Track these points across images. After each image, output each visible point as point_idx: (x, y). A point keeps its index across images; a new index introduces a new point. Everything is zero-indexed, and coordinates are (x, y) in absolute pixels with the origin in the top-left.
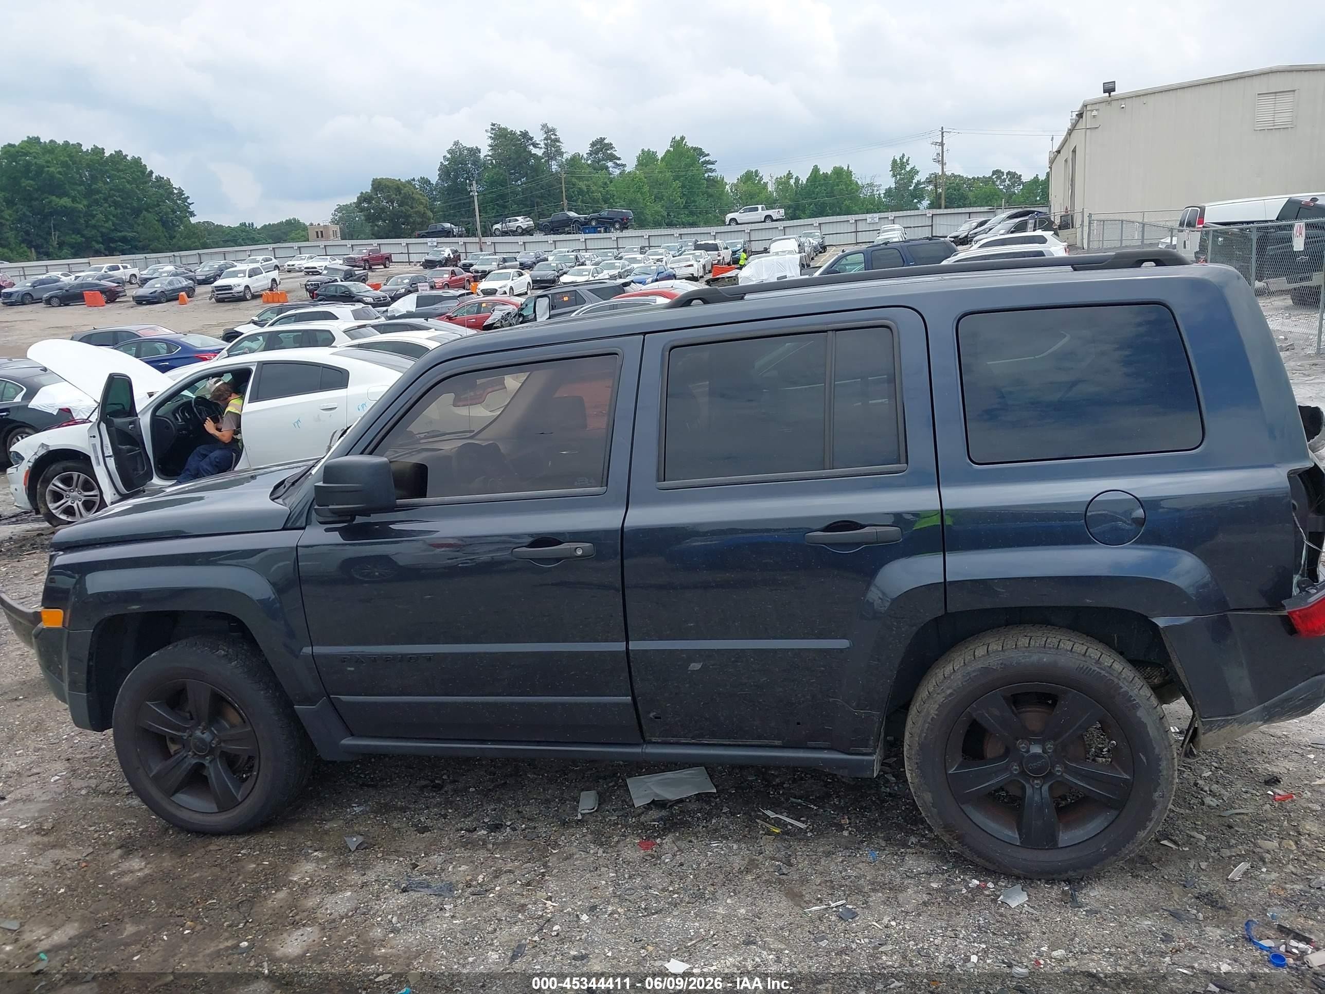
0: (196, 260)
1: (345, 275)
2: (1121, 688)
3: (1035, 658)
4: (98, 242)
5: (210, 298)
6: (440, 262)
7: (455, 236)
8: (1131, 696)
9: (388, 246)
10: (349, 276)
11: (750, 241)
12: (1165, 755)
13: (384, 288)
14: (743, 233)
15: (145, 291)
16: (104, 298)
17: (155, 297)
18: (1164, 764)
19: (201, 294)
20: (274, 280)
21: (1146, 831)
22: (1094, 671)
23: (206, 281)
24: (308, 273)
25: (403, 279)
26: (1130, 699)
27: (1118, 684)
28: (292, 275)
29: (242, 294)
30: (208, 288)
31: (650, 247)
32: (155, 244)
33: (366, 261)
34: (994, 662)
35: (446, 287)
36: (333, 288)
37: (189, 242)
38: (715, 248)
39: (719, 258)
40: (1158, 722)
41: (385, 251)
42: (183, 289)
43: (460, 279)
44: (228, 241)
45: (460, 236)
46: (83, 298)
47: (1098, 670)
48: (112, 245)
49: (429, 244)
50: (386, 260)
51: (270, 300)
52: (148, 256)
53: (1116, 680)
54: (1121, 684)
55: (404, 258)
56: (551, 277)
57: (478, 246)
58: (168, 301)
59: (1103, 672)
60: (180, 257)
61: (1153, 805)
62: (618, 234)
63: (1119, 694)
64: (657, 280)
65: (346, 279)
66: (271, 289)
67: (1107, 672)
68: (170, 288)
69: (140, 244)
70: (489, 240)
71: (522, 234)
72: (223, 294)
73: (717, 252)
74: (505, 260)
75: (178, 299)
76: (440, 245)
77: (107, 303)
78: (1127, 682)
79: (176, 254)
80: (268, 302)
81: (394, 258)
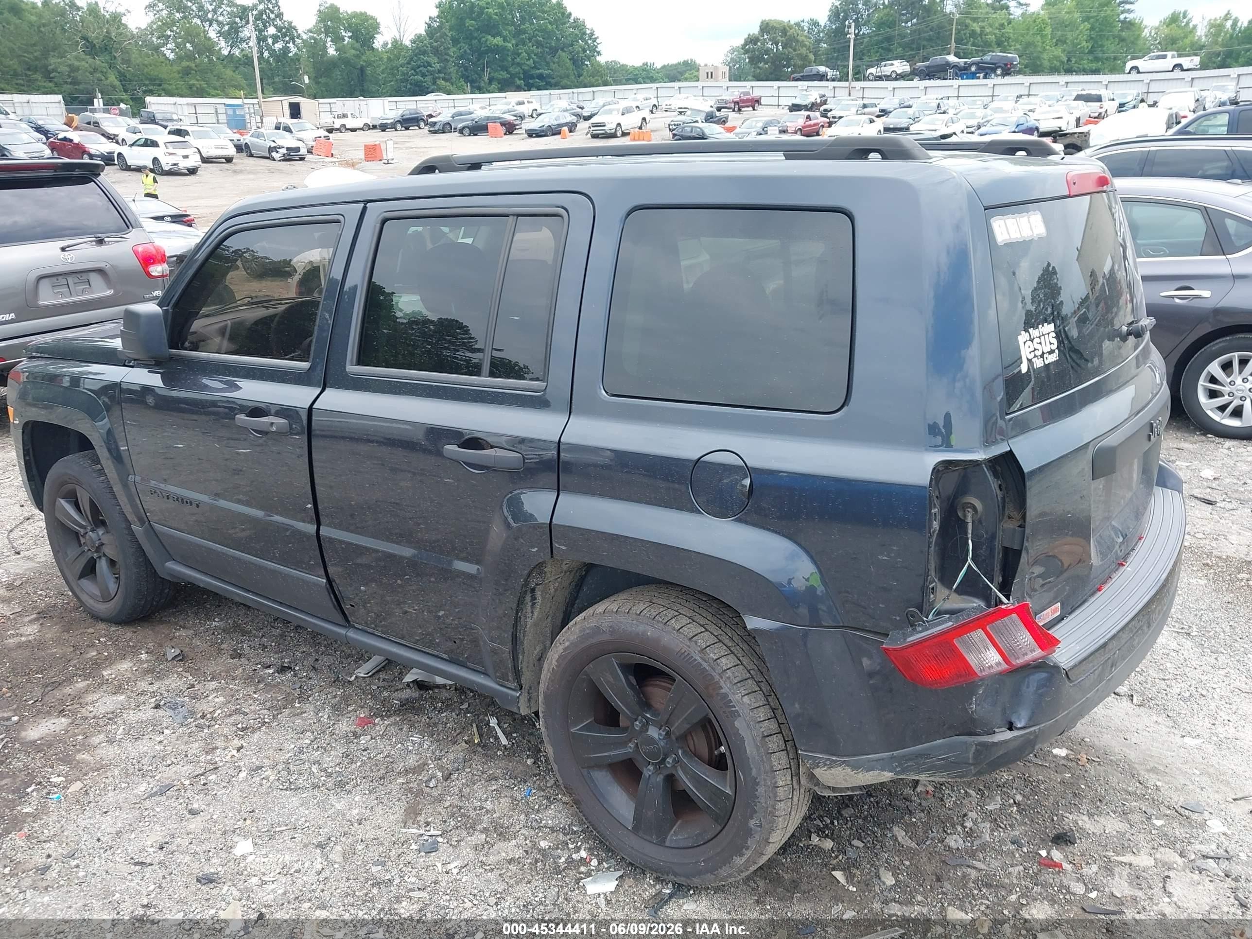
0: (590, 97)
1: (707, 116)
2: (721, 688)
3: (641, 628)
4: (520, 79)
5: (587, 134)
6: (806, 106)
7: (828, 80)
8: (730, 701)
9: (764, 90)
10: (710, 118)
11: (1148, 93)
12: (765, 780)
13: (737, 130)
14: (1141, 83)
15: (535, 124)
16: (503, 130)
17: (543, 131)
18: (761, 790)
19: (582, 130)
20: (644, 119)
21: (744, 859)
22: (695, 660)
23: (587, 118)
24: (681, 113)
25: (757, 122)
26: (728, 703)
27: (718, 683)
28: (668, 113)
29: (613, 131)
30: (587, 124)
31: (1029, 95)
32: (565, 81)
33: (736, 103)
34: (606, 623)
35: (799, 133)
36: (689, 129)
37: (593, 80)
38: (1099, 99)
39: (1101, 110)
40: (758, 739)
41: (756, 93)
42: (566, 124)
43: (815, 125)
44: (630, 79)
45: (833, 80)
46: (487, 129)
47: (700, 660)
48: (531, 81)
49: (800, 88)
50: (755, 103)
51: (637, 138)
52: (552, 92)
53: (717, 677)
54: (722, 683)
55: (774, 101)
56: (904, 125)
57: (847, 91)
58: (553, 134)
59: (705, 665)
60: (578, 94)
61: (749, 833)
62: (999, 80)
63: (718, 694)
64: (1014, 132)
65: (707, 120)
66: (640, 128)
67: (710, 665)
68: (556, 123)
69: (553, 81)
70: (859, 84)
71: (896, 79)
72: (599, 131)
73: (1099, 104)
74: (865, 106)
75: (560, 133)
76: (809, 89)
77: (505, 134)
78: (731, 682)
79: (575, 90)
80: (634, 140)
81: (763, 101)
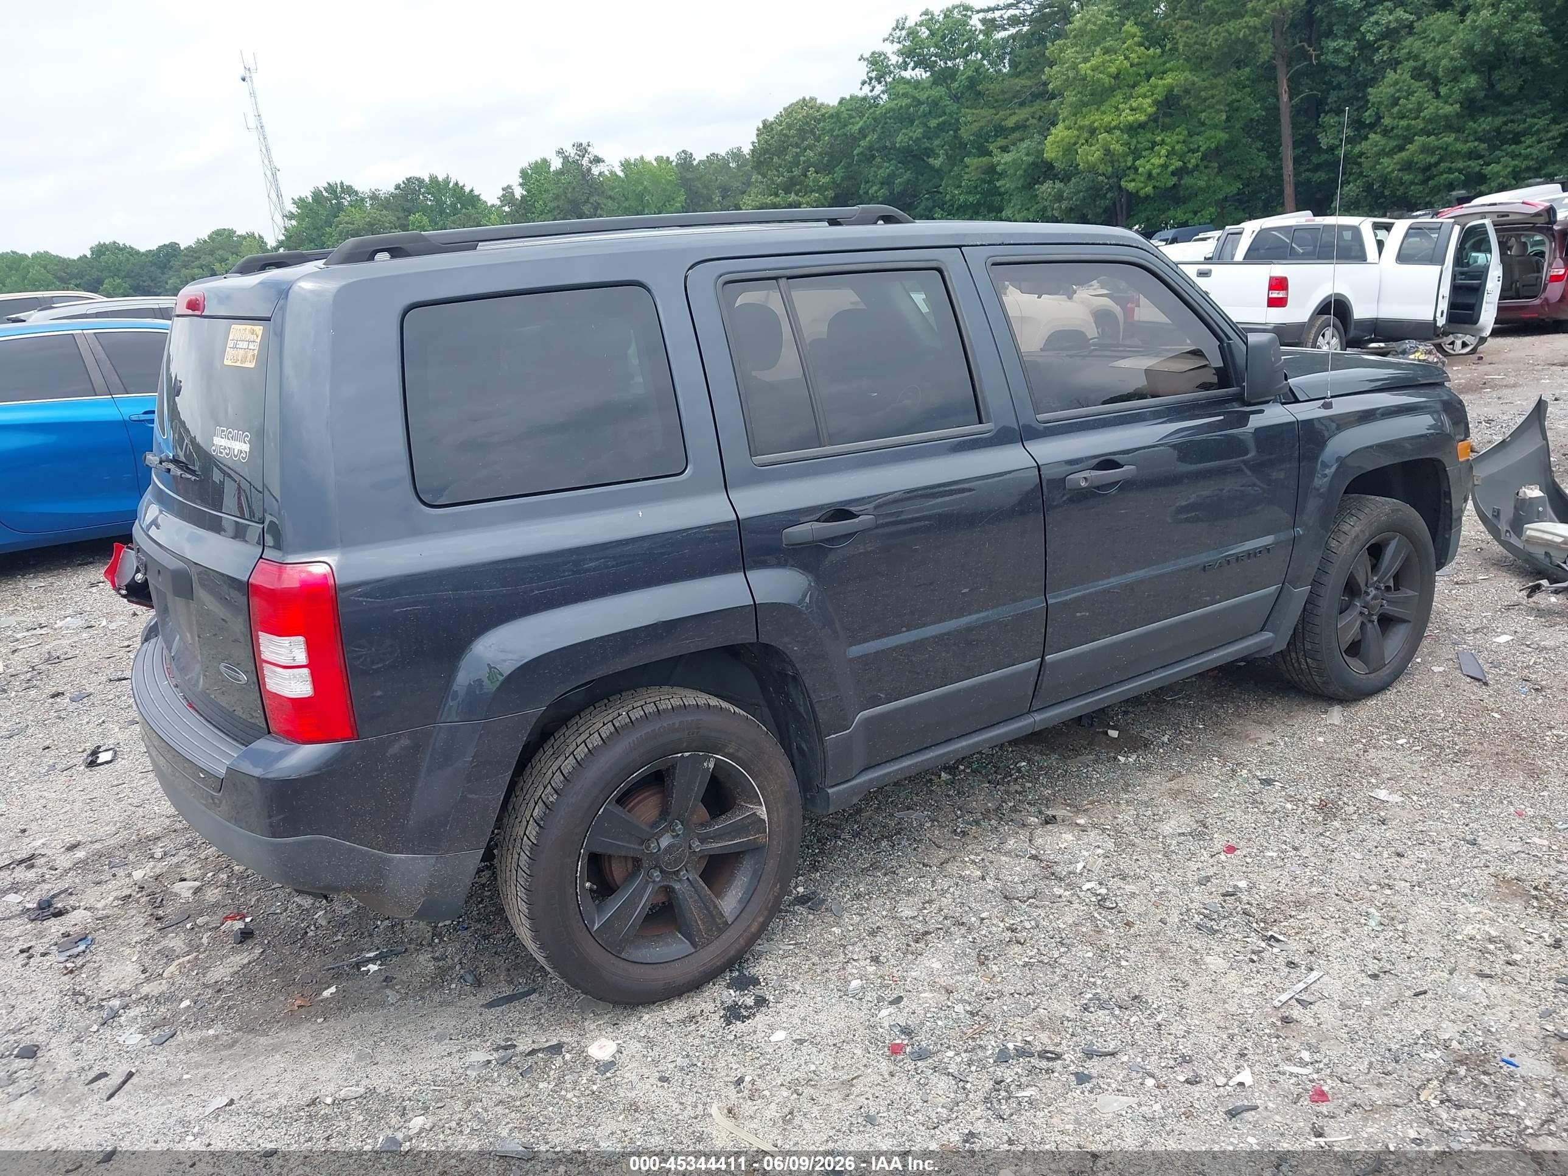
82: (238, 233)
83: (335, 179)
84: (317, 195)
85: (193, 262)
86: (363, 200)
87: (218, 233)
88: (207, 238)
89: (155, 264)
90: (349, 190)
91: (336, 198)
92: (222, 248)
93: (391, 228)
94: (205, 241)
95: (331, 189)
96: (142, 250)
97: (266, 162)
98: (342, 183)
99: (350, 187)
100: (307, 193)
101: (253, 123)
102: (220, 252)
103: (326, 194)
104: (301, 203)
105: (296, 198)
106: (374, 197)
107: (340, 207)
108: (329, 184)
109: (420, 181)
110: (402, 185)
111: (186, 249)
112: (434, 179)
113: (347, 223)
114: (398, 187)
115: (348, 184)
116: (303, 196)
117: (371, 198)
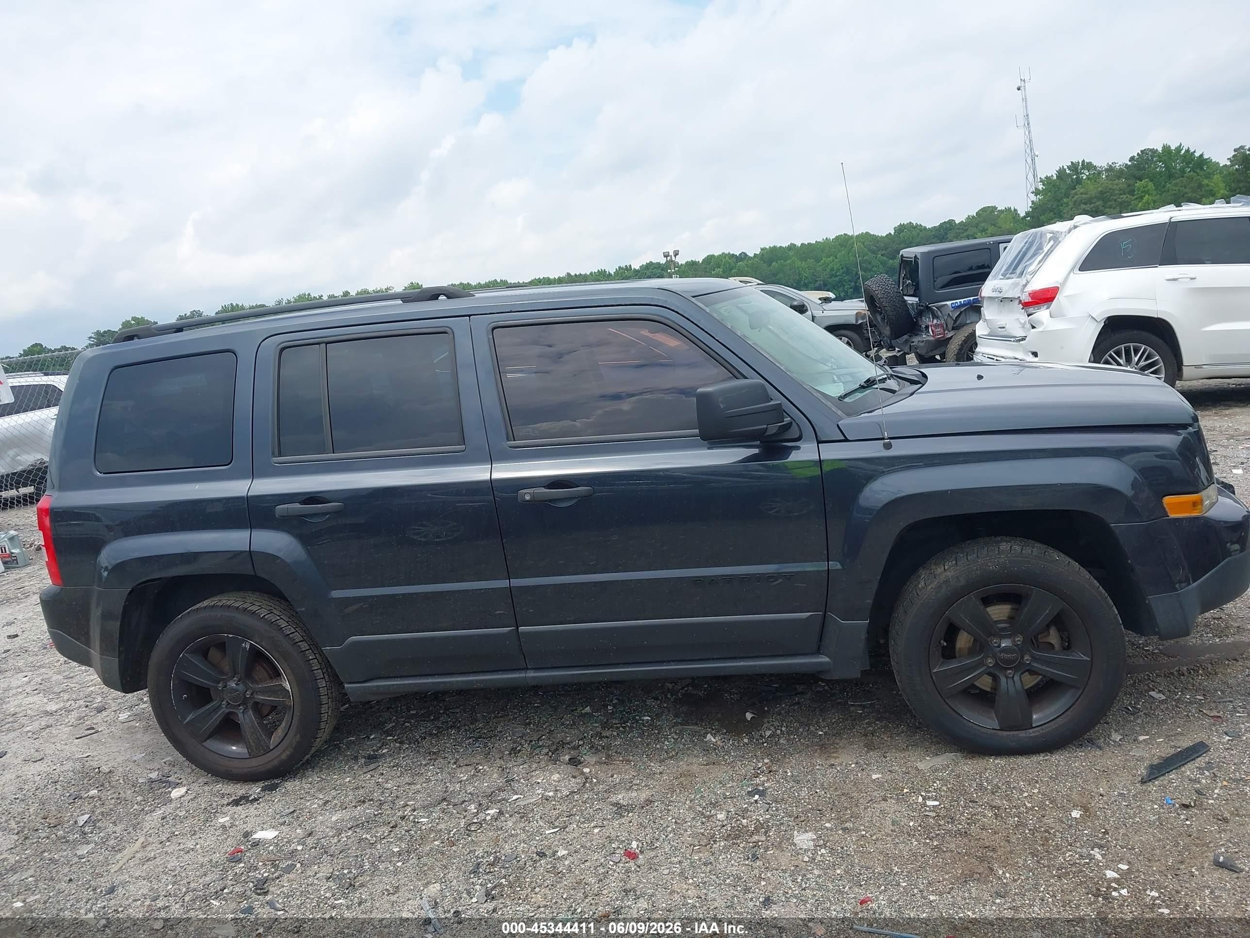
82: (999, 208)
83: (1078, 158)
84: (1061, 173)
85: (962, 233)
86: (1100, 173)
87: (984, 210)
88: (975, 215)
89: (937, 236)
90: (1088, 166)
91: (1077, 173)
92: (984, 221)
93: (1121, 194)
94: (973, 217)
95: (1074, 167)
96: (929, 226)
97: (1028, 151)
98: (1083, 161)
99: (1090, 164)
100: (1052, 173)
101: (1021, 121)
102: (983, 225)
103: (1068, 171)
104: (1047, 181)
105: (1043, 177)
106: (1110, 169)
107: (1079, 181)
108: (1072, 163)
109: (1154, 151)
110: (1137, 157)
111: (959, 223)
112: (1166, 148)
113: (1082, 194)
114: (1132, 159)
115: (1088, 161)
116: (1049, 175)
117: (1106, 170)
